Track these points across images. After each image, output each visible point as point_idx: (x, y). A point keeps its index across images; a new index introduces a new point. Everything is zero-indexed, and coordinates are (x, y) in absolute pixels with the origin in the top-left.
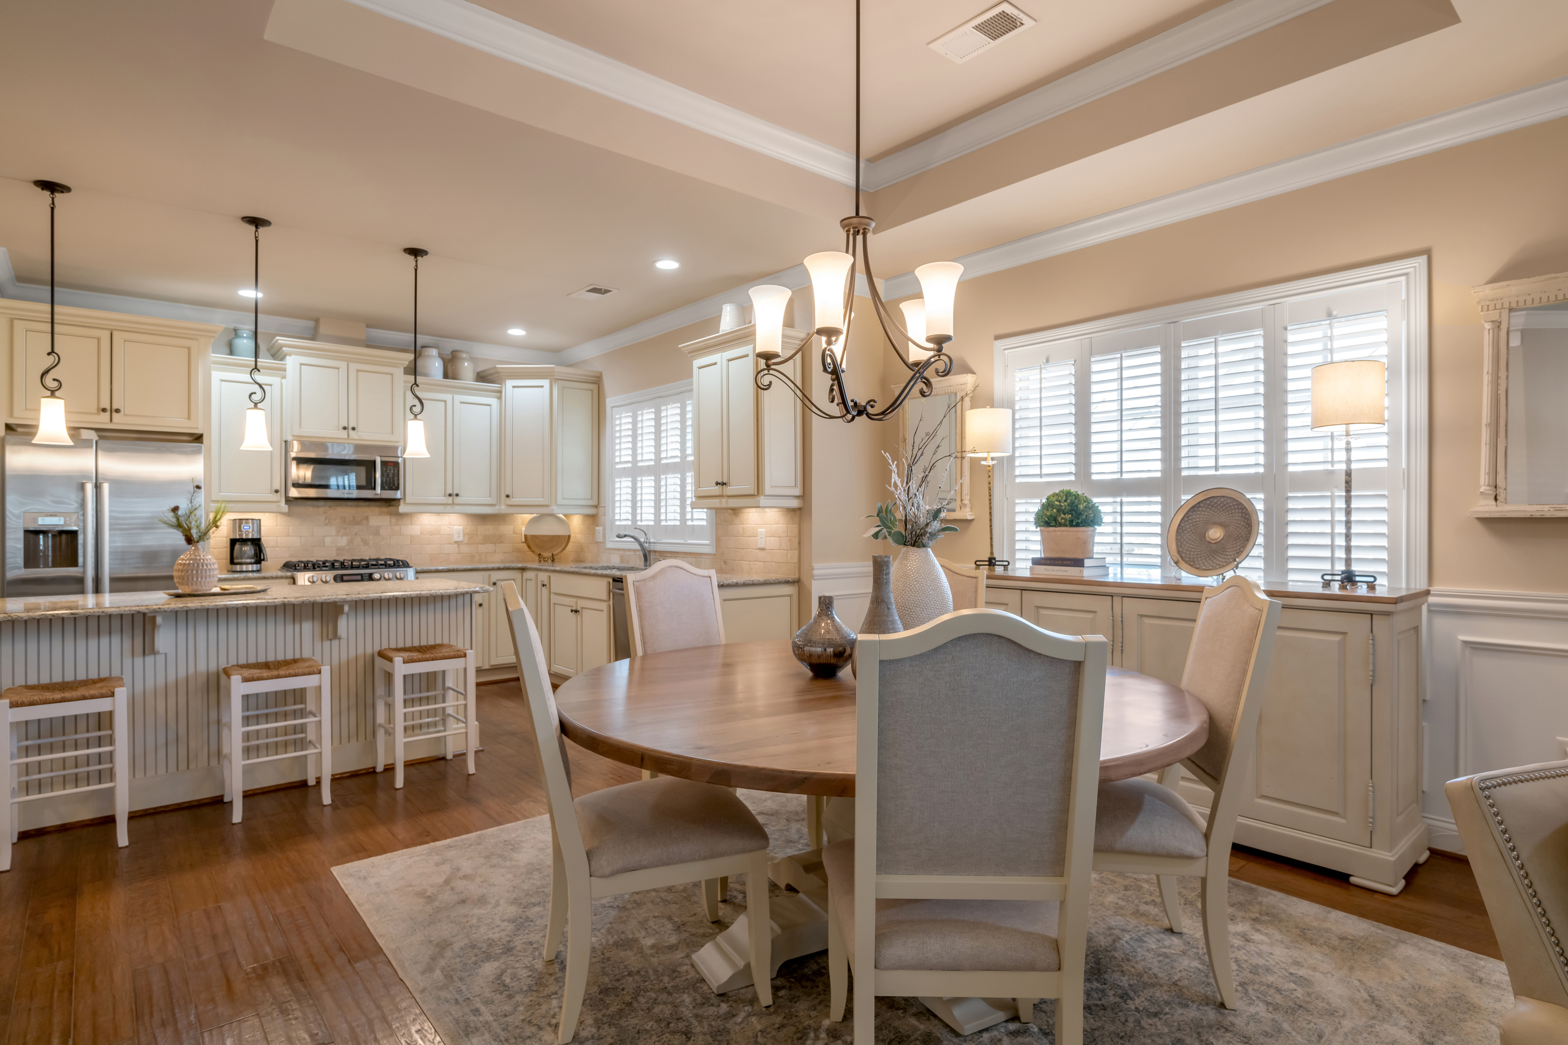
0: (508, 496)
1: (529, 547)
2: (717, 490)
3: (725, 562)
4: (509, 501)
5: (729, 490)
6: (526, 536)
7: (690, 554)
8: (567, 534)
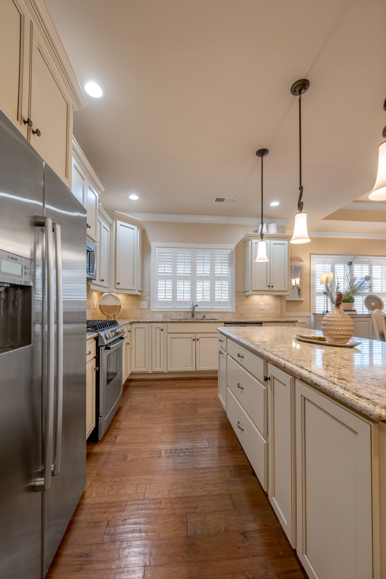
0: (118, 284)
1: (102, 312)
2: (268, 289)
3: (241, 315)
4: (118, 286)
5: (274, 289)
6: (100, 306)
7: (218, 312)
8: (119, 305)
